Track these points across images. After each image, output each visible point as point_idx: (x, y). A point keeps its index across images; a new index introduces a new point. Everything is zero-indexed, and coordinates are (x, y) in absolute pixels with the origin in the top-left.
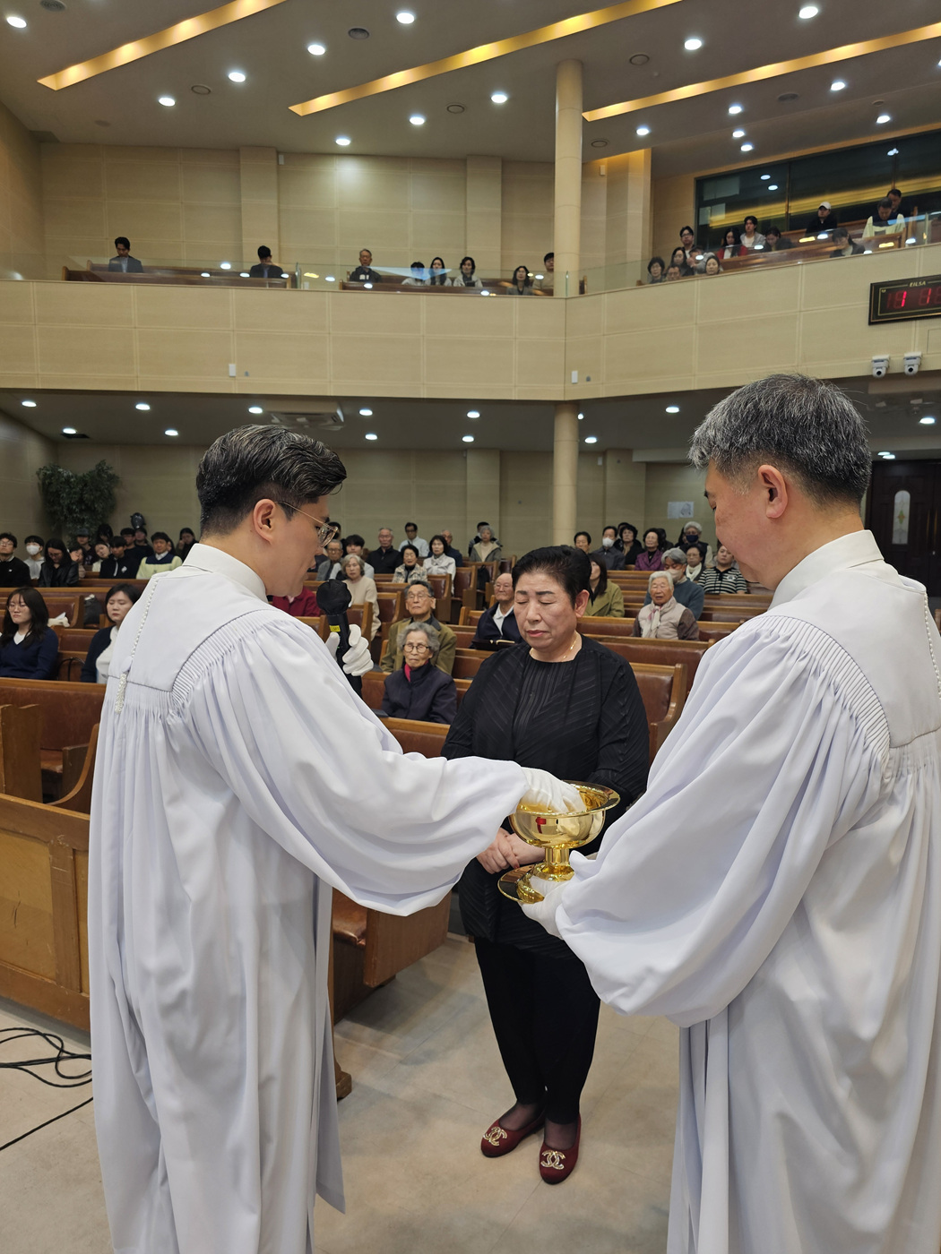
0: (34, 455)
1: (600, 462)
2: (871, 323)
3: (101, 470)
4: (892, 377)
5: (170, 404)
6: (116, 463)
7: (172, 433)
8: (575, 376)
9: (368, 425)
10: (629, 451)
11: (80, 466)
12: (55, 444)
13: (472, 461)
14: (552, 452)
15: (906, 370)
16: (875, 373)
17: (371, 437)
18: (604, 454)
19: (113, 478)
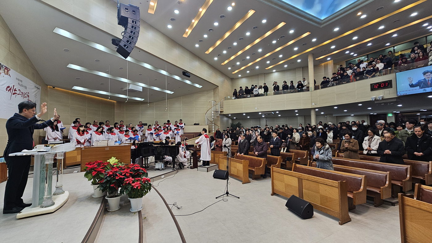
0: (230, 121)
1: (326, 117)
2: (371, 91)
3: (239, 123)
4: (376, 100)
5: (247, 114)
6: (241, 122)
7: (248, 117)
8: (313, 104)
9: (278, 114)
10: (332, 114)
11: (236, 123)
12: (233, 120)
13: (298, 118)
14: (311, 116)
15: (379, 99)
16: (372, 100)
17: (280, 115)
18: (326, 115)
19: (240, 124)
